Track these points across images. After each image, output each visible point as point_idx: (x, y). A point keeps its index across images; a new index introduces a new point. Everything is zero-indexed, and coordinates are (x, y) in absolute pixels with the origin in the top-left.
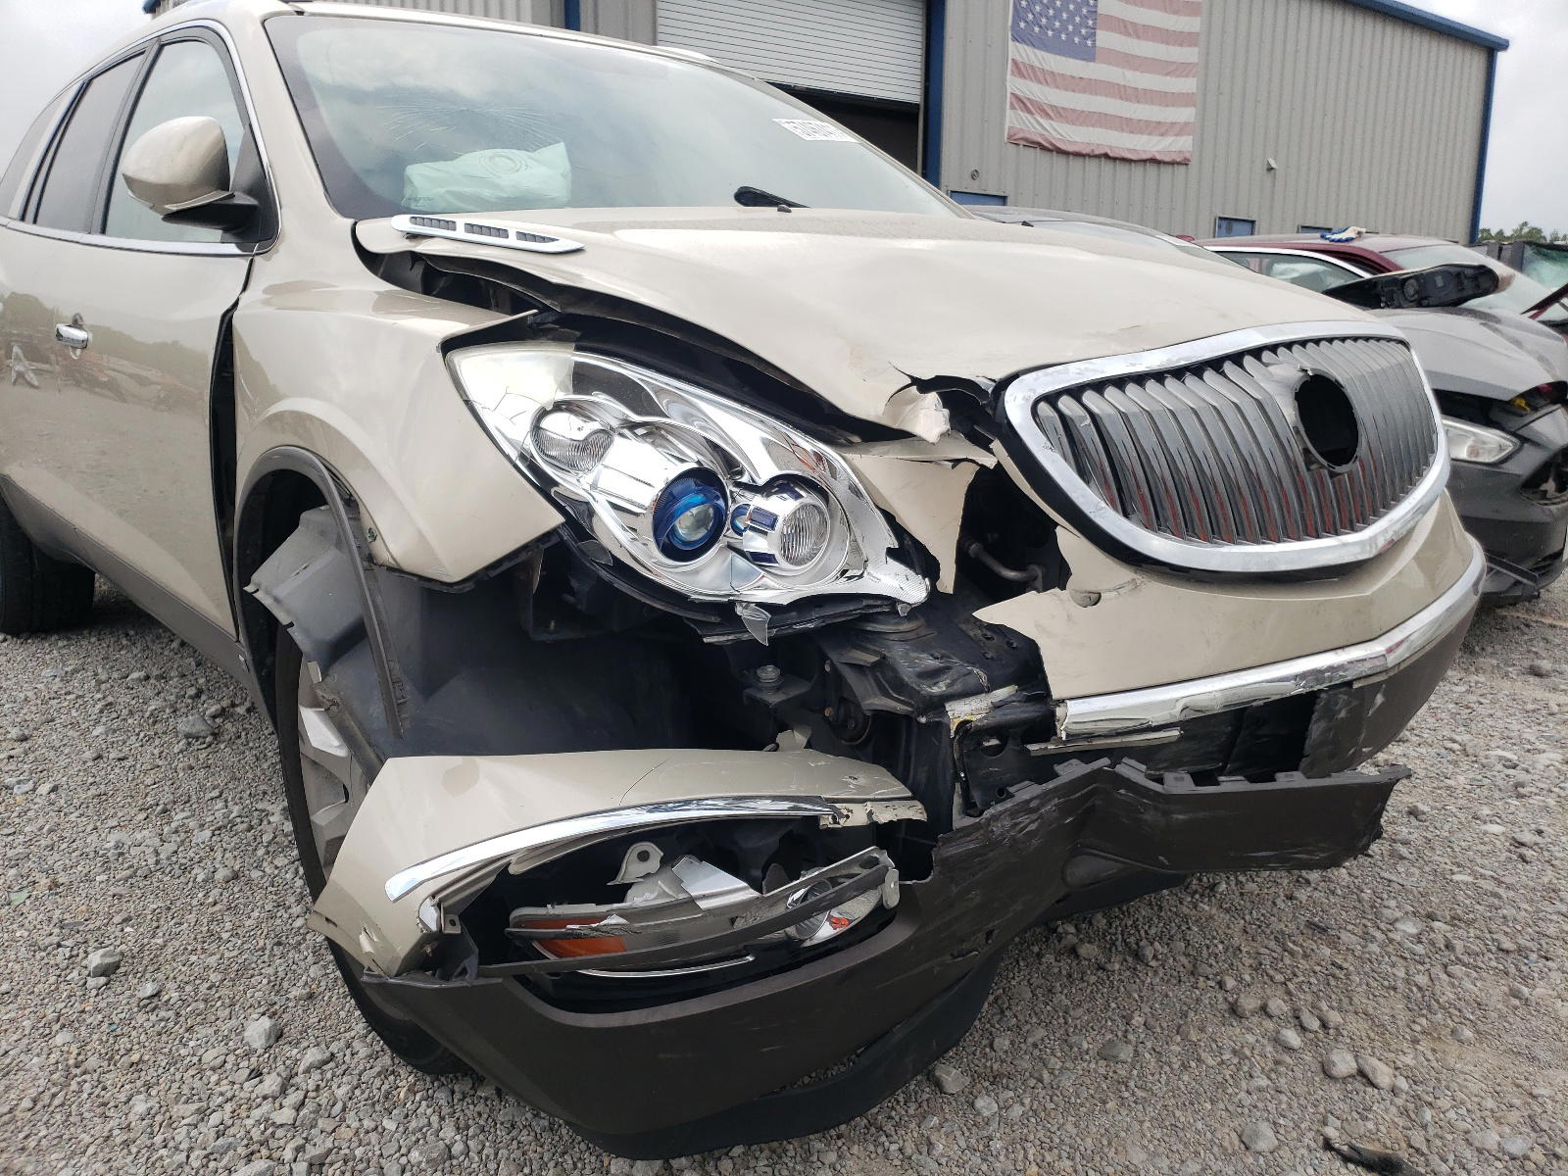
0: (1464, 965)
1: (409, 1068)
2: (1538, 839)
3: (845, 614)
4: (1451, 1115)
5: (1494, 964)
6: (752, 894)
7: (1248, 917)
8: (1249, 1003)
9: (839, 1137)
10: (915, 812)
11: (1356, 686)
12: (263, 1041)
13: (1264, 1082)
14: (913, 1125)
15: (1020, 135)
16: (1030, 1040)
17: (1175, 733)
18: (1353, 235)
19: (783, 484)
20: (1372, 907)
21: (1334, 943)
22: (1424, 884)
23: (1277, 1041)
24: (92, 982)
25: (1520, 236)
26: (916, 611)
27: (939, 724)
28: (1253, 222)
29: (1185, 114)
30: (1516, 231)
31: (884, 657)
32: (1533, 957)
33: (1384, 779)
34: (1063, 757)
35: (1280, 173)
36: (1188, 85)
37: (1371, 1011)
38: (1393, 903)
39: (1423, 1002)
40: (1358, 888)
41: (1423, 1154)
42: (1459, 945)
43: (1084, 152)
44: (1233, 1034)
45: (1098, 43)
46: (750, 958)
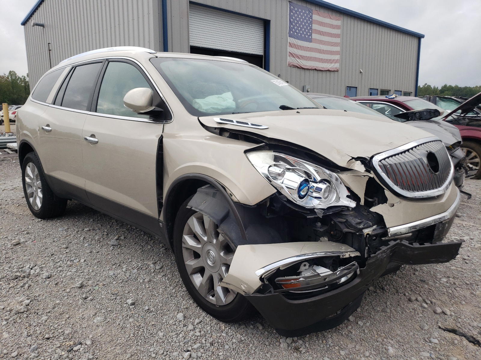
0: (459, 287)
1: (221, 322)
2: (468, 258)
3: (338, 210)
4: (465, 320)
5: (466, 287)
6: (331, 272)
7: (406, 279)
8: (413, 298)
9: (329, 332)
10: (358, 254)
11: (443, 222)
12: (183, 318)
13: (421, 315)
14: (345, 328)
15: (292, 64)
16: (365, 309)
17: (411, 234)
18: (394, 97)
19: (322, 181)
20: (434, 275)
21: (428, 284)
22: (444, 269)
23: (422, 306)
24: (131, 307)
25: (425, 88)
26: (353, 209)
27: (362, 234)
28: (356, 88)
29: (337, 57)
30: (423, 86)
31: (347, 220)
32: (474, 285)
33: (459, 243)
34: (390, 240)
35: (364, 73)
36: (338, 49)
37: (441, 299)
38: (439, 274)
39: (452, 297)
40: (429, 271)
41: (461, 328)
42: (457, 283)
43: (310, 68)
44: (411, 305)
45: (313, 37)
46: (327, 287)
